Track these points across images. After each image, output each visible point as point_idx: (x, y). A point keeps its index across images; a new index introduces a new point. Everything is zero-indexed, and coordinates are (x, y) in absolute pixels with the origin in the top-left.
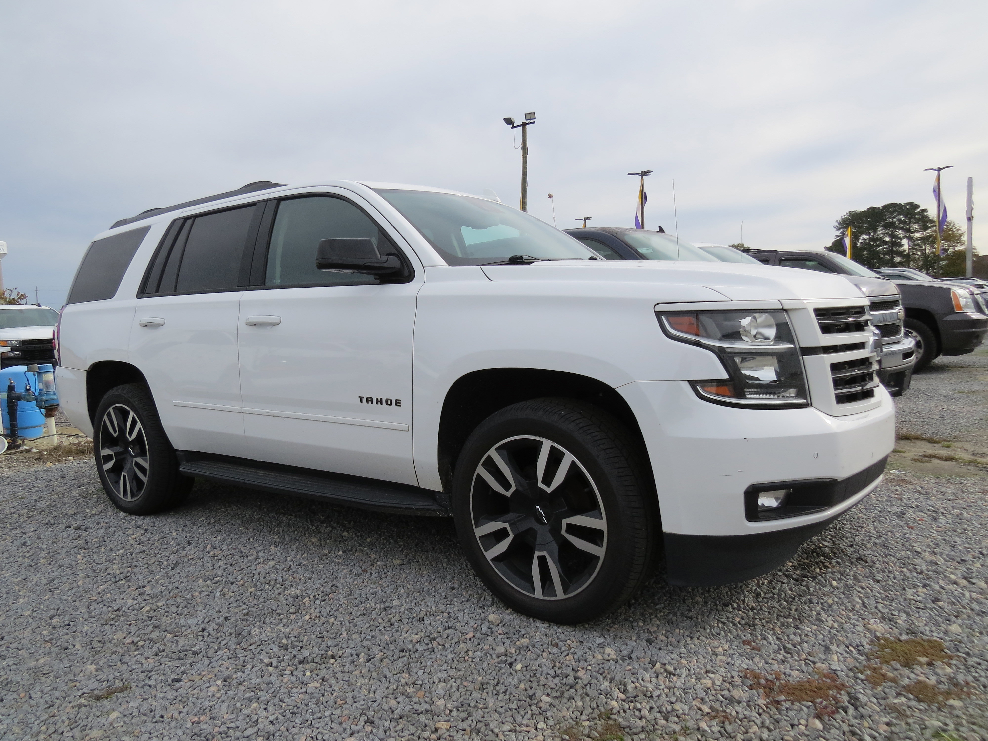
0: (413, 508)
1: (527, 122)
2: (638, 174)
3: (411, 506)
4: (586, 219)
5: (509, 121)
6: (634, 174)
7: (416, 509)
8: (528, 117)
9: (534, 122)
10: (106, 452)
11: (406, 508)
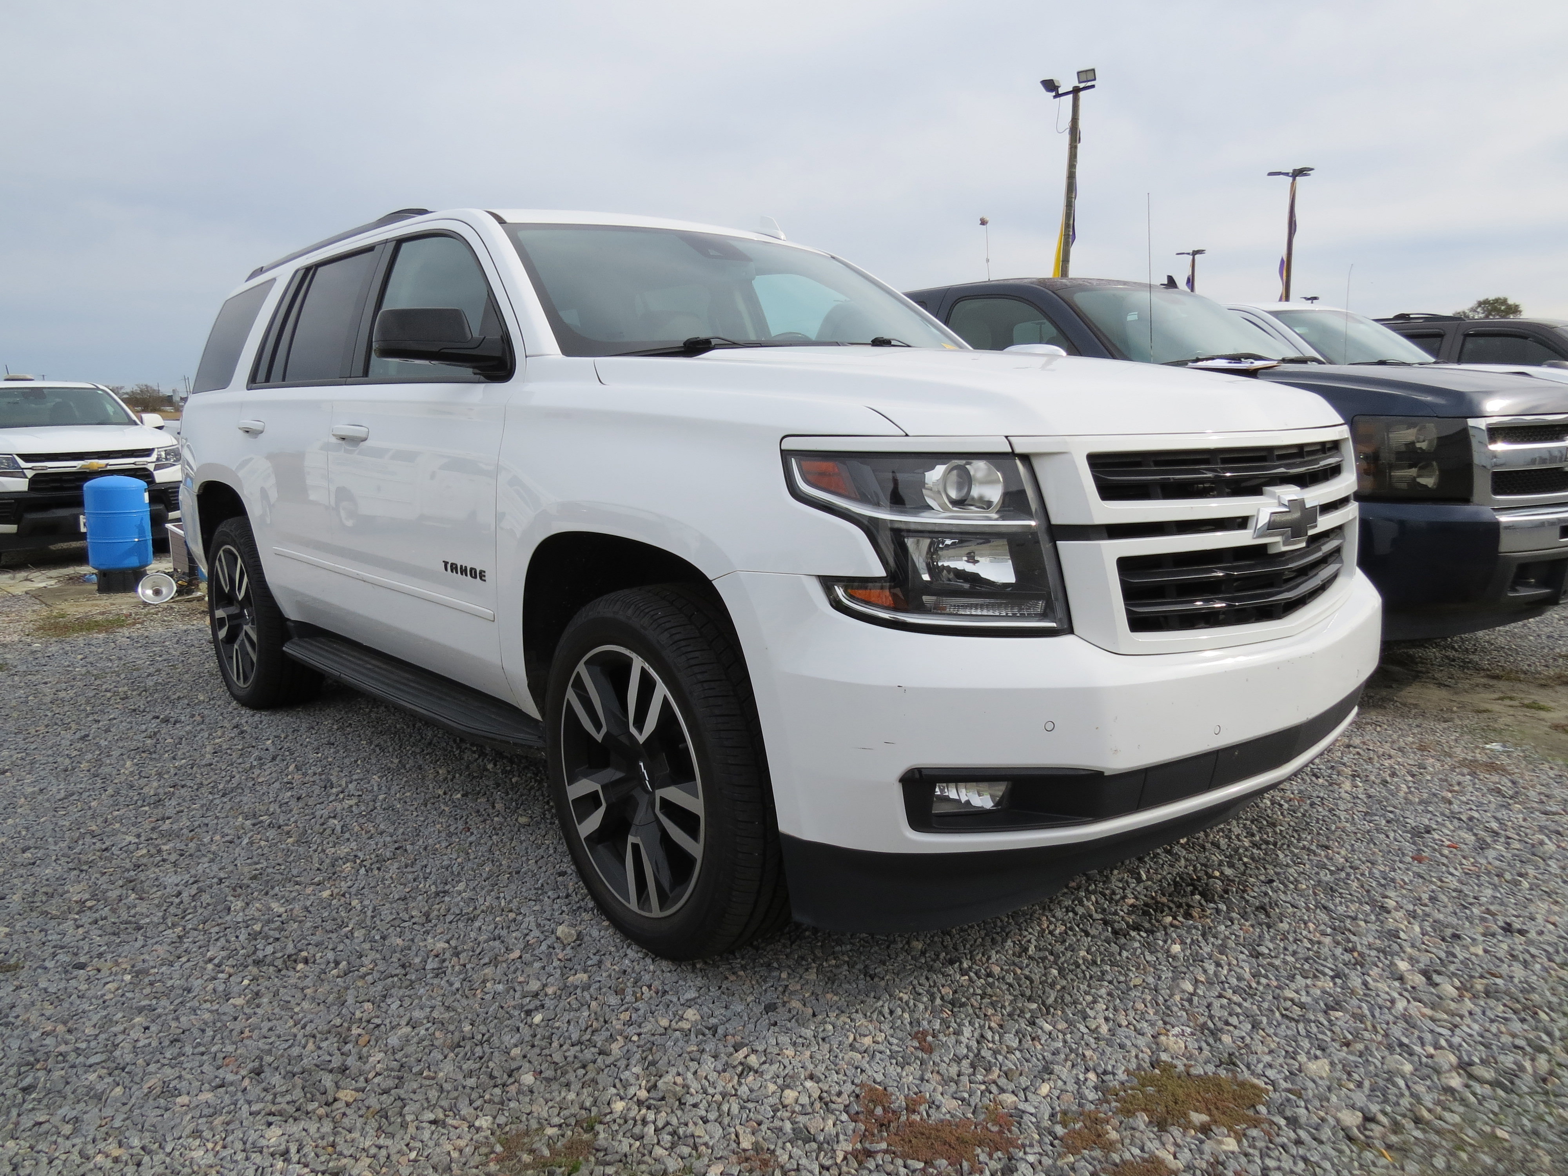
0: (508, 743)
1: (1082, 85)
2: (1287, 174)
3: (508, 739)
4: (1195, 253)
5: (1050, 85)
6: (1279, 173)
7: (515, 744)
8: (1083, 77)
9: (1093, 86)
10: (220, 613)
11: (501, 741)
